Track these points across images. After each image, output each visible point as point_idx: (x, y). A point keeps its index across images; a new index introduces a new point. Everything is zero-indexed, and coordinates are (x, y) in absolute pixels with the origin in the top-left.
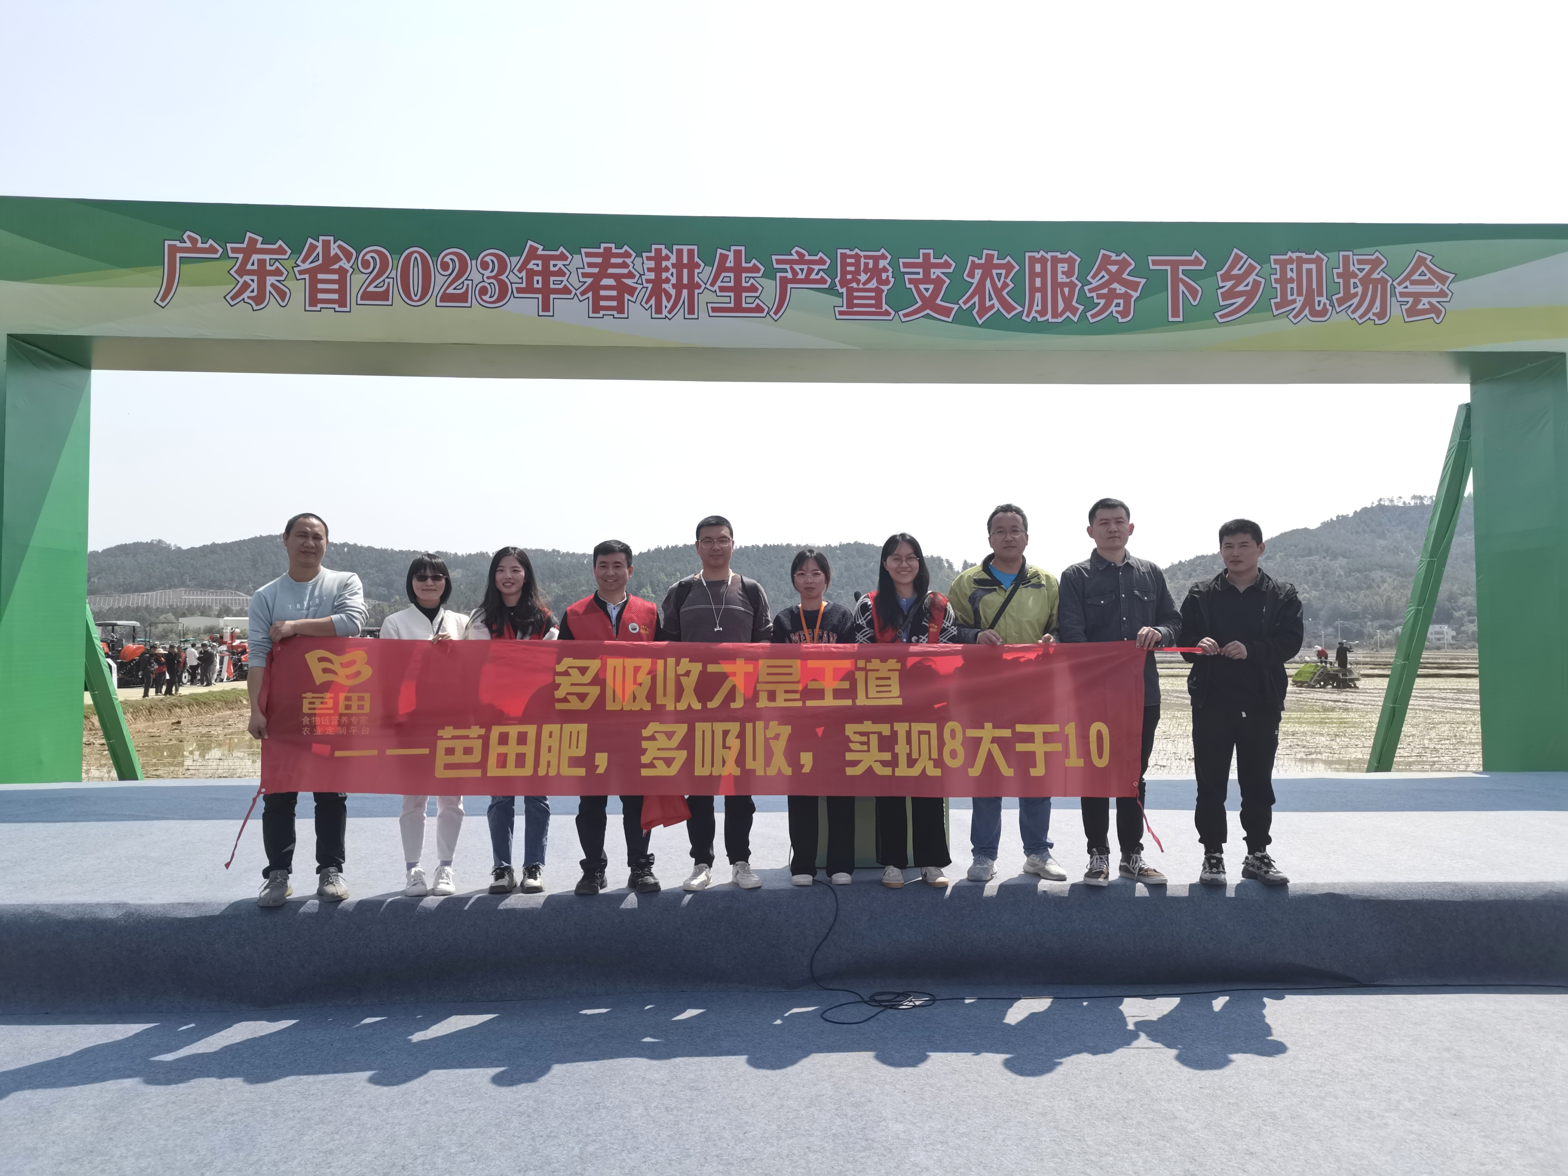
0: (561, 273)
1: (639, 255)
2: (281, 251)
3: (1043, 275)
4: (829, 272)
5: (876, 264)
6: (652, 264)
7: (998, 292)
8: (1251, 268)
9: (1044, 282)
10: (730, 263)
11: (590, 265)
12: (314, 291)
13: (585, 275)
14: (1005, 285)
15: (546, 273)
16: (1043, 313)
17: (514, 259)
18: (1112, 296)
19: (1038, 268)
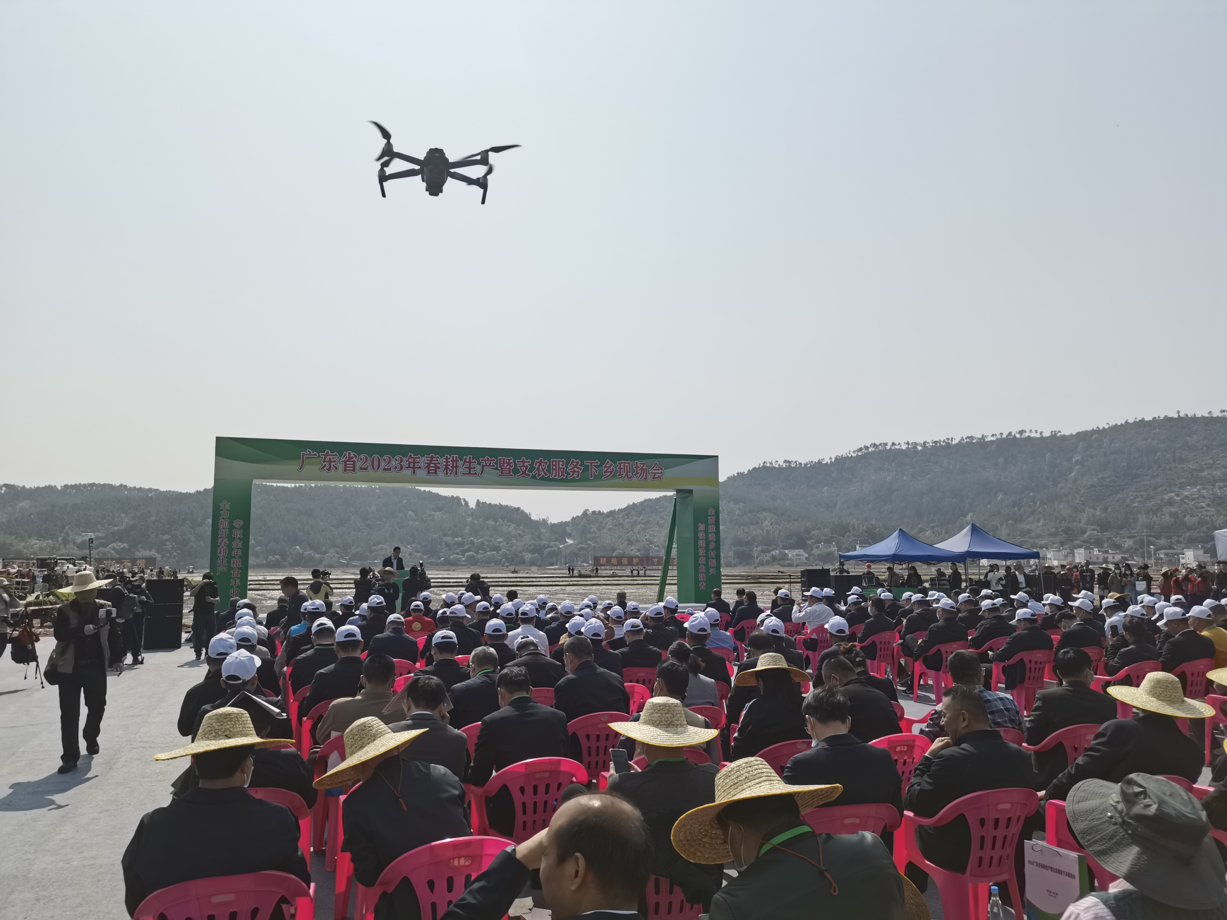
0: (418, 462)
1: (441, 458)
2: (336, 455)
3: (556, 465)
4: (496, 463)
5: (509, 461)
6: (445, 460)
7: (543, 470)
8: (612, 465)
9: (556, 467)
10: (468, 460)
11: (427, 460)
12: (345, 467)
13: (425, 463)
14: (545, 468)
15: (414, 463)
16: (555, 476)
17: (405, 458)
18: (574, 471)
19: (554, 463)
